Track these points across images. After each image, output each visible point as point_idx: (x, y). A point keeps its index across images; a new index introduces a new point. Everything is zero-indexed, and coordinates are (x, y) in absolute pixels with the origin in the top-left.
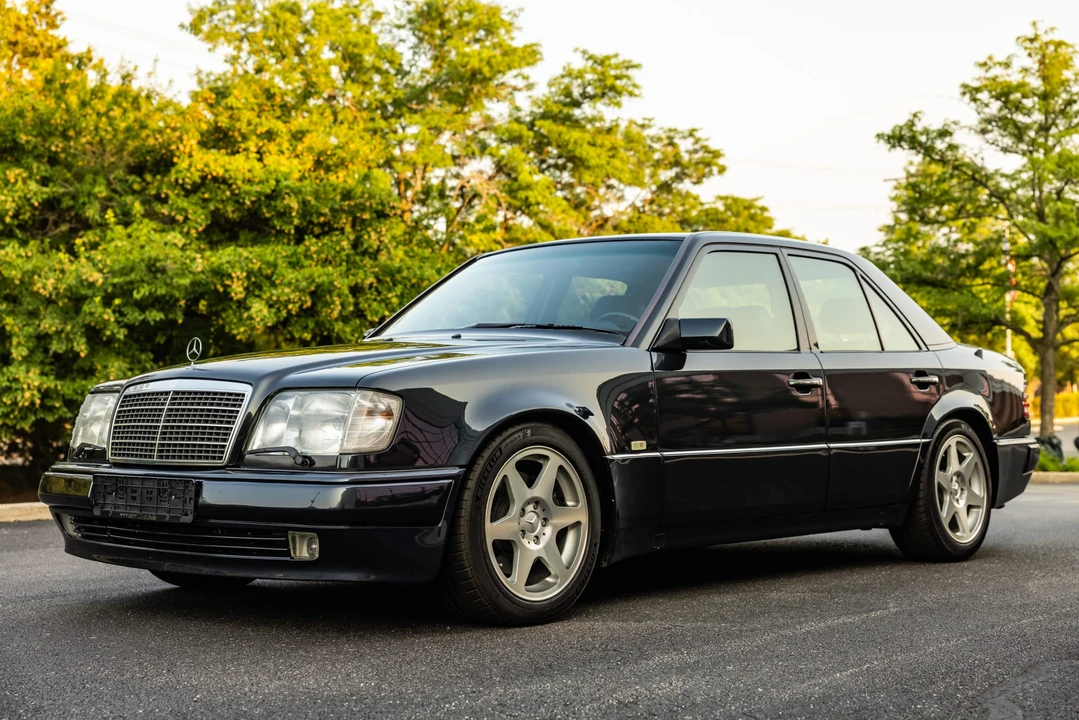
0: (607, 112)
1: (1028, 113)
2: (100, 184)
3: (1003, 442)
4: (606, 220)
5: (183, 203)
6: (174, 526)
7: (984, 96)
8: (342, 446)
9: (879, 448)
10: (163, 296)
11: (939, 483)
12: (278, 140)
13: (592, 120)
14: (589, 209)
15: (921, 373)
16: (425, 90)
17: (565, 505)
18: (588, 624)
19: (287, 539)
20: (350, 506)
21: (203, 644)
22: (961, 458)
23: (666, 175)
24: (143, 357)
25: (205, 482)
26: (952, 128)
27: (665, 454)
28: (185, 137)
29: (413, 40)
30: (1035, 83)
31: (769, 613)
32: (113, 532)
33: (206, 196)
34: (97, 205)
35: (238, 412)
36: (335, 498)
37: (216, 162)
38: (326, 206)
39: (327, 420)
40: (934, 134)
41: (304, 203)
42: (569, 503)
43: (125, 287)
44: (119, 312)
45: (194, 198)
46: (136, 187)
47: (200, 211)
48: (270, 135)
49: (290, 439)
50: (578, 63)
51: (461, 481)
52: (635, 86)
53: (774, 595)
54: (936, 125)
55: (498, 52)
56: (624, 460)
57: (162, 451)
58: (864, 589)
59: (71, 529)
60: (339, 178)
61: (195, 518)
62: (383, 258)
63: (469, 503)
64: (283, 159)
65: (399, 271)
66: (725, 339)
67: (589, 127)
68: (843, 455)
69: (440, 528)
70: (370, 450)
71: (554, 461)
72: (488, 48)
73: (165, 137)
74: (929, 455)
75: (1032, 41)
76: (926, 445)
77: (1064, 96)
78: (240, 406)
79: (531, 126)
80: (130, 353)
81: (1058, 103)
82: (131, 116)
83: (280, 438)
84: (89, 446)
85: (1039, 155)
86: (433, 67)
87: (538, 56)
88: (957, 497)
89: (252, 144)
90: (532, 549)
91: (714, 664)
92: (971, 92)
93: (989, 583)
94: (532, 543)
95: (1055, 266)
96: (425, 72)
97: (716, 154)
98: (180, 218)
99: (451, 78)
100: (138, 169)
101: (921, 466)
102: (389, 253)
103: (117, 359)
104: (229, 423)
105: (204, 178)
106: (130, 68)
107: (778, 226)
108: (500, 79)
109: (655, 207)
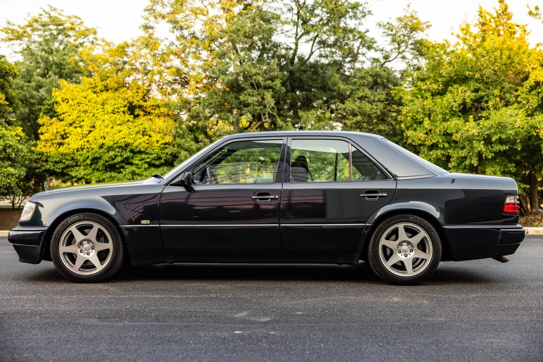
10: (506, 139)
15: (372, 192)
27: (163, 225)
33: (539, 90)
45: (534, 92)
47: (535, 98)
69: (40, 247)
71: (96, 226)
76: (368, 227)
80: (504, 163)
98: (524, 102)
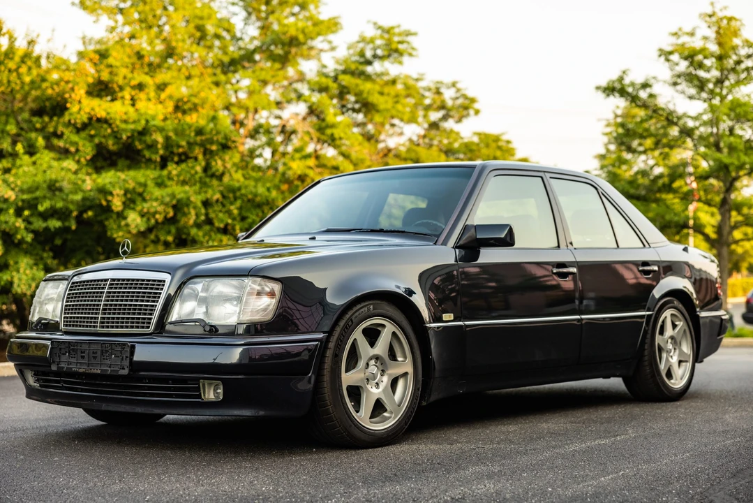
0: (391, 68)
1: (708, 70)
2: (11, 124)
3: (703, 314)
4: (389, 150)
5: (75, 138)
6: (115, 377)
7: (675, 57)
8: (239, 317)
9: (612, 319)
10: (61, 209)
11: (659, 344)
12: (147, 90)
13: (380, 75)
14: (377, 141)
15: (645, 263)
16: (254, 51)
17: (397, 360)
18: (414, 447)
19: (199, 385)
20: (246, 361)
21: (139, 463)
22: (674, 326)
23: (435, 116)
24: (45, 255)
25: (137, 345)
26: (652, 82)
27: (467, 323)
28: (76, 88)
29: (244, 14)
30: (713, 48)
31: (544, 438)
32: (65, 382)
33: (93, 132)
34: (9, 140)
35: (160, 293)
36: (234, 356)
37: (101, 107)
38: (183, 140)
39: (227, 299)
40: (638, 87)
41: (167, 138)
42: (399, 359)
43: (32, 202)
44: (27, 221)
45: (83, 134)
46: (38, 126)
47: (88, 144)
48: (140, 87)
49: (200, 313)
50: (370, 32)
51: (324, 343)
52: (413, 49)
53: (544, 425)
54: (640, 80)
55: (310, 23)
56: (438, 328)
57: (103, 323)
58: (609, 421)
59: (31, 381)
60: (192, 119)
61: (130, 370)
62: (226, 179)
63: (330, 359)
64: (151, 105)
65: (239, 189)
66: (508, 239)
67: (378, 80)
68: (591, 323)
69: (310, 377)
70: (259, 321)
71: (389, 329)
72: (301, 20)
73: (61, 88)
74: (651, 324)
75: (710, 16)
76: (649, 316)
77: (734, 58)
78: (162, 289)
79: (336, 79)
80: (35, 252)
81: (730, 62)
82: (35, 72)
83: (192, 312)
84: (46, 319)
85: (716, 101)
86: (260, 35)
87: (339, 26)
88: (672, 354)
89: (127, 94)
90: (374, 392)
91: (513, 473)
92: (666, 54)
93: (698, 416)
94: (374, 388)
95: (728, 184)
96: (253, 38)
97: (473, 100)
98: (73, 149)
99: (274, 43)
100: (39, 112)
101: (646, 332)
102: (231, 175)
103: (25, 256)
104: (154, 301)
105: (90, 119)
106: (33, 36)
107: (519, 155)
108: (310, 43)
109: (427, 140)
